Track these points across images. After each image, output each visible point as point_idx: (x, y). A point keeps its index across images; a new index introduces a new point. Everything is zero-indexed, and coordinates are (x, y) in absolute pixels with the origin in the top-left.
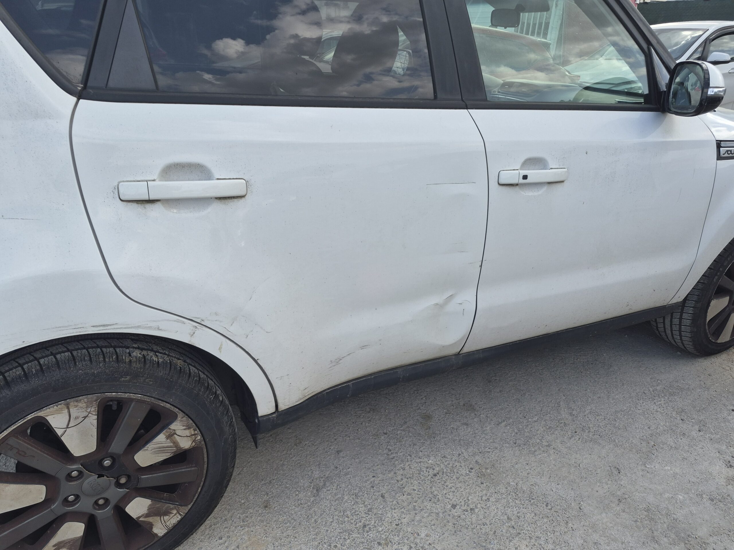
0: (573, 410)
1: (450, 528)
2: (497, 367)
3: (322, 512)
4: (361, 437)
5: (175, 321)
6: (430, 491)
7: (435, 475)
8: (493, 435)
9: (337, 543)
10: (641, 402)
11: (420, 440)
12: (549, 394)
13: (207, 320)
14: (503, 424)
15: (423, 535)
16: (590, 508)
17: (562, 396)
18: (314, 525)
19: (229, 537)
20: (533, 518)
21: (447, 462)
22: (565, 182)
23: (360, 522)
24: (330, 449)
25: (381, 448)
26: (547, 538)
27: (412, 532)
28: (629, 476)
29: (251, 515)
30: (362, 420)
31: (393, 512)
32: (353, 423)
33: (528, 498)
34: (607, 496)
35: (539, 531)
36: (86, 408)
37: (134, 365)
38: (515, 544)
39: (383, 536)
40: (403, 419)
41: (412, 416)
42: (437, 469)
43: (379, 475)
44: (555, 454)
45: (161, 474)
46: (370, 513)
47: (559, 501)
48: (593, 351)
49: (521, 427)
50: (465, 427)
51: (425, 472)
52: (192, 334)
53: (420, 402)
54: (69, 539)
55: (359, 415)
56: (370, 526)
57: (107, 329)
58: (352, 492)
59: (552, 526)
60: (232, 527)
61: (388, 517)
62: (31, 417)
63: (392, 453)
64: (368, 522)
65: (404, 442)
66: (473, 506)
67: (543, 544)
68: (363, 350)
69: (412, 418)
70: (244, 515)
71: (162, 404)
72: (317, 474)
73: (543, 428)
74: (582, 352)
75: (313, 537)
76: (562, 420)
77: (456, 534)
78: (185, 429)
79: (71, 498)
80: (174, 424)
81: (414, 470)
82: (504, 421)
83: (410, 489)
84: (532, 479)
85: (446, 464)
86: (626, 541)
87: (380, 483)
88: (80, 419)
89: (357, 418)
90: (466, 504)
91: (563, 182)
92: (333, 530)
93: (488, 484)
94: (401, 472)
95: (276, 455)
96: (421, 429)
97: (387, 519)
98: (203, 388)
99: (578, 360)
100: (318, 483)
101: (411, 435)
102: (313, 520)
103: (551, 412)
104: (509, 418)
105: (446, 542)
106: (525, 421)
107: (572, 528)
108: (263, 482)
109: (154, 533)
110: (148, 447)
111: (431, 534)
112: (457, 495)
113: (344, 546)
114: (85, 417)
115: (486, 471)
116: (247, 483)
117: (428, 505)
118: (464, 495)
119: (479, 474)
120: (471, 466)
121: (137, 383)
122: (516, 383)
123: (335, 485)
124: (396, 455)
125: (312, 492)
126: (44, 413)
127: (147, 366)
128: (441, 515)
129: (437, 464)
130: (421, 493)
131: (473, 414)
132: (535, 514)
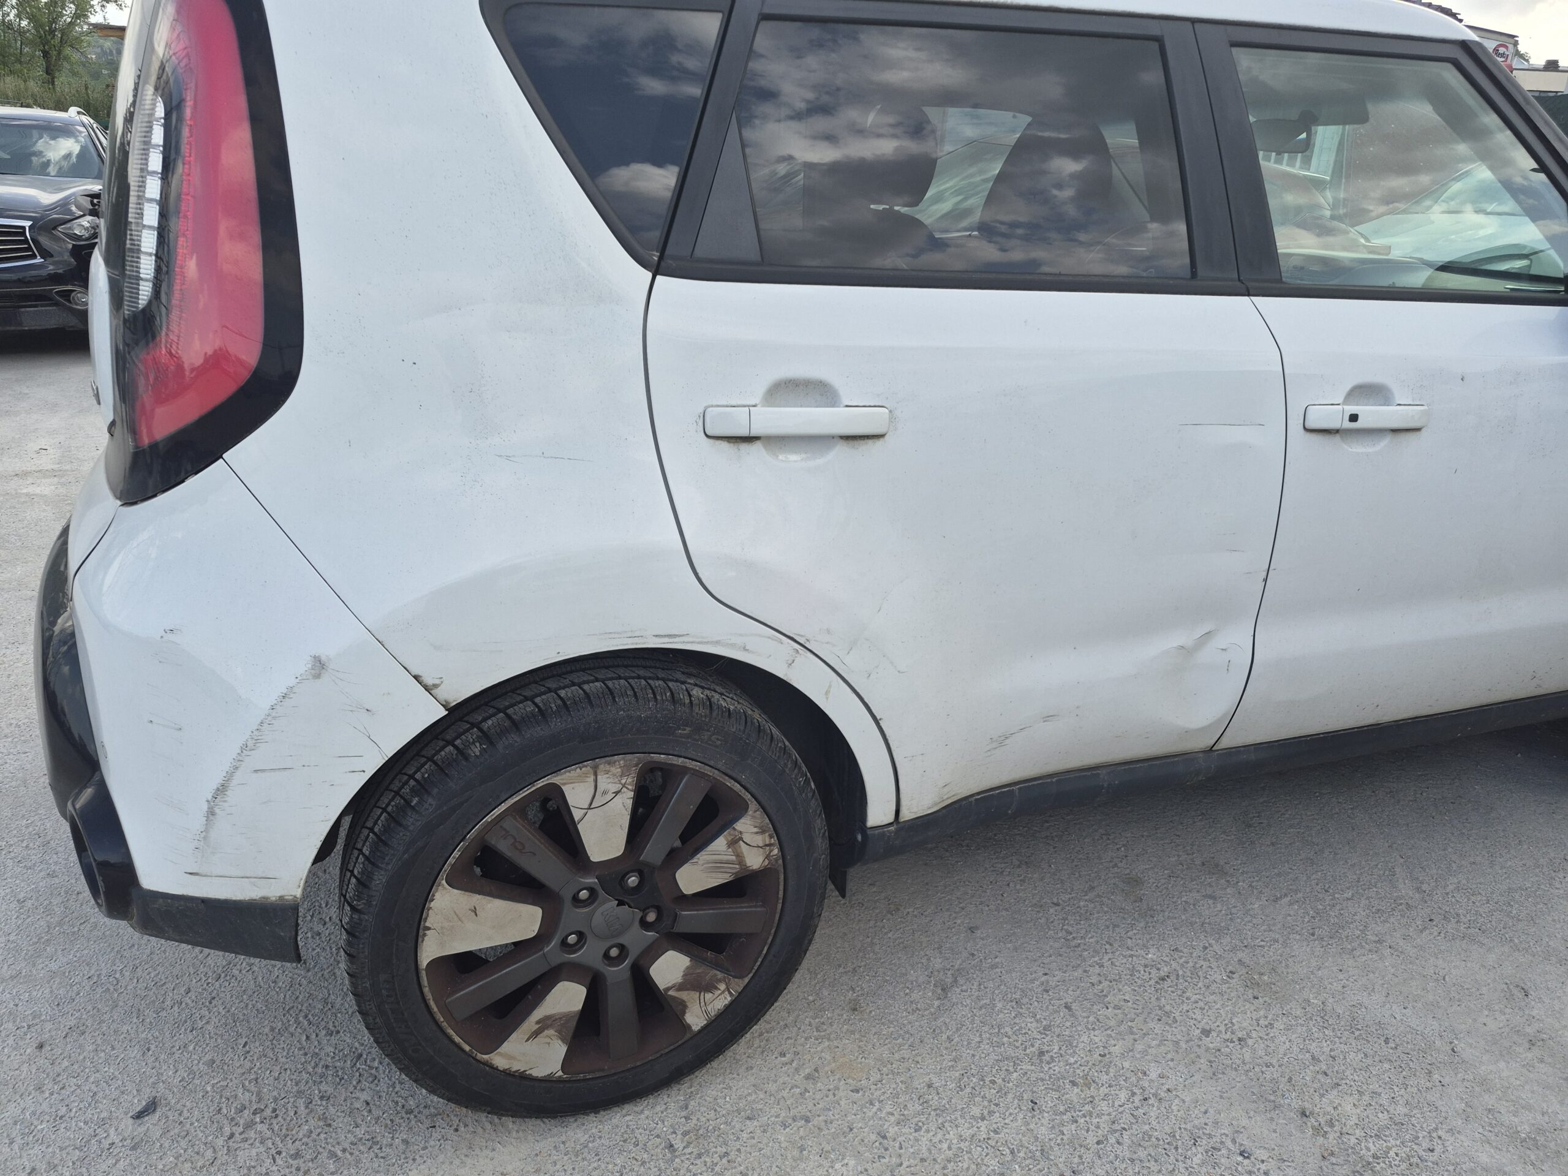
0: (1422, 883)
1: (1204, 1067)
2: (1261, 800)
3: (959, 1026)
4: (1010, 908)
5: (769, 638)
6: (1157, 1004)
7: (1163, 979)
8: (1268, 919)
9: (995, 1077)
10: (1561, 875)
11: (1124, 918)
12: (1371, 852)
13: (815, 640)
14: (1286, 900)
15: (1153, 1075)
16: (1473, 1052)
17: (1398, 856)
18: (949, 1045)
19: (796, 1053)
20: (1361, 1061)
21: (1183, 959)
22: (1423, 431)
23: (1033, 1046)
24: (955, 923)
25: (1052, 928)
26: (1393, 1095)
27: (1132, 1068)
28: (1548, 1002)
29: (830, 1021)
30: (1008, 878)
31: (1092, 1034)
32: (991, 882)
33: (1348, 1028)
34: (1505, 1033)
35: (1376, 1083)
36: (621, 776)
37: (696, 709)
38: (1331, 1102)
39: (1078, 1071)
40: (1087, 882)
41: (1103, 877)
42: (1166, 969)
43: (1056, 973)
44: (1394, 956)
45: (711, 911)
46: (1048, 1033)
47: (1409, 1036)
48: (1453, 780)
49: (1321, 907)
50: (1210, 902)
51: (1142, 972)
52: (790, 662)
53: (1115, 855)
54: (561, 1014)
55: (1001, 870)
56: (1051, 1054)
57: (673, 643)
58: (1009, 996)
59: (1402, 1076)
60: (799, 1037)
61: (1083, 1042)
62: (542, 784)
63: (1074, 938)
64: (1046, 1048)
65: (1094, 921)
66: (1244, 1035)
67: (1387, 1104)
68: (1046, 723)
69: (1104, 880)
70: (817, 1020)
71: (730, 783)
72: (937, 963)
73: (1364, 911)
74: (1431, 782)
75: (950, 1064)
76: (1401, 899)
77: (1215, 1078)
78: (757, 833)
79: (572, 939)
80: (742, 821)
81: (1120, 968)
82: (1286, 895)
83: (1117, 1000)
84: (1353, 996)
85: (1181, 961)
86: (1550, 1111)
87: (1058, 985)
88: (610, 796)
89: (997, 874)
90: (1230, 1030)
91: (1418, 430)
92: (983, 1055)
93: (1267, 999)
94: (1097, 970)
95: (857, 927)
96: (1125, 900)
97: (1081, 1045)
98: (789, 763)
99: (1424, 794)
100: (943, 978)
101: (1106, 909)
102: (944, 1037)
103: (1379, 885)
104: (1296, 891)
105: (1200, 1090)
106: (1328, 899)
107: (1440, 1082)
108: (841, 970)
109: (686, 1022)
110: (698, 859)
111: (1169, 1075)
112: (1209, 1014)
113: (1009, 1083)
114: (617, 793)
115: (1260, 978)
116: (812, 969)
117: (1158, 1028)
118: (1224, 1015)
119: (1248, 982)
120: (1230, 968)
121: (698, 740)
122: (1302, 831)
123: (976, 984)
124: (1082, 941)
125: (934, 992)
126: (561, 779)
127: (715, 714)
128: (1183, 1045)
129: (1165, 961)
130: (1140, 1007)
131: (1223, 881)
132: (1366, 1055)
